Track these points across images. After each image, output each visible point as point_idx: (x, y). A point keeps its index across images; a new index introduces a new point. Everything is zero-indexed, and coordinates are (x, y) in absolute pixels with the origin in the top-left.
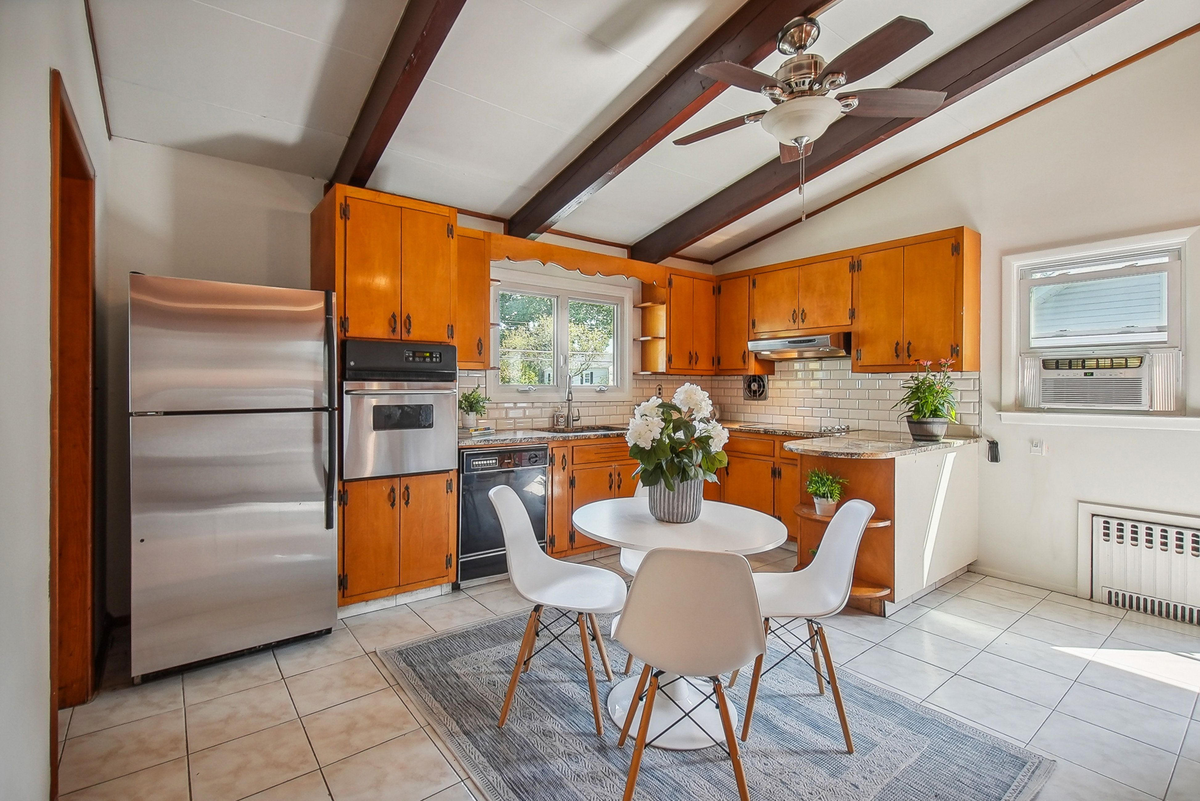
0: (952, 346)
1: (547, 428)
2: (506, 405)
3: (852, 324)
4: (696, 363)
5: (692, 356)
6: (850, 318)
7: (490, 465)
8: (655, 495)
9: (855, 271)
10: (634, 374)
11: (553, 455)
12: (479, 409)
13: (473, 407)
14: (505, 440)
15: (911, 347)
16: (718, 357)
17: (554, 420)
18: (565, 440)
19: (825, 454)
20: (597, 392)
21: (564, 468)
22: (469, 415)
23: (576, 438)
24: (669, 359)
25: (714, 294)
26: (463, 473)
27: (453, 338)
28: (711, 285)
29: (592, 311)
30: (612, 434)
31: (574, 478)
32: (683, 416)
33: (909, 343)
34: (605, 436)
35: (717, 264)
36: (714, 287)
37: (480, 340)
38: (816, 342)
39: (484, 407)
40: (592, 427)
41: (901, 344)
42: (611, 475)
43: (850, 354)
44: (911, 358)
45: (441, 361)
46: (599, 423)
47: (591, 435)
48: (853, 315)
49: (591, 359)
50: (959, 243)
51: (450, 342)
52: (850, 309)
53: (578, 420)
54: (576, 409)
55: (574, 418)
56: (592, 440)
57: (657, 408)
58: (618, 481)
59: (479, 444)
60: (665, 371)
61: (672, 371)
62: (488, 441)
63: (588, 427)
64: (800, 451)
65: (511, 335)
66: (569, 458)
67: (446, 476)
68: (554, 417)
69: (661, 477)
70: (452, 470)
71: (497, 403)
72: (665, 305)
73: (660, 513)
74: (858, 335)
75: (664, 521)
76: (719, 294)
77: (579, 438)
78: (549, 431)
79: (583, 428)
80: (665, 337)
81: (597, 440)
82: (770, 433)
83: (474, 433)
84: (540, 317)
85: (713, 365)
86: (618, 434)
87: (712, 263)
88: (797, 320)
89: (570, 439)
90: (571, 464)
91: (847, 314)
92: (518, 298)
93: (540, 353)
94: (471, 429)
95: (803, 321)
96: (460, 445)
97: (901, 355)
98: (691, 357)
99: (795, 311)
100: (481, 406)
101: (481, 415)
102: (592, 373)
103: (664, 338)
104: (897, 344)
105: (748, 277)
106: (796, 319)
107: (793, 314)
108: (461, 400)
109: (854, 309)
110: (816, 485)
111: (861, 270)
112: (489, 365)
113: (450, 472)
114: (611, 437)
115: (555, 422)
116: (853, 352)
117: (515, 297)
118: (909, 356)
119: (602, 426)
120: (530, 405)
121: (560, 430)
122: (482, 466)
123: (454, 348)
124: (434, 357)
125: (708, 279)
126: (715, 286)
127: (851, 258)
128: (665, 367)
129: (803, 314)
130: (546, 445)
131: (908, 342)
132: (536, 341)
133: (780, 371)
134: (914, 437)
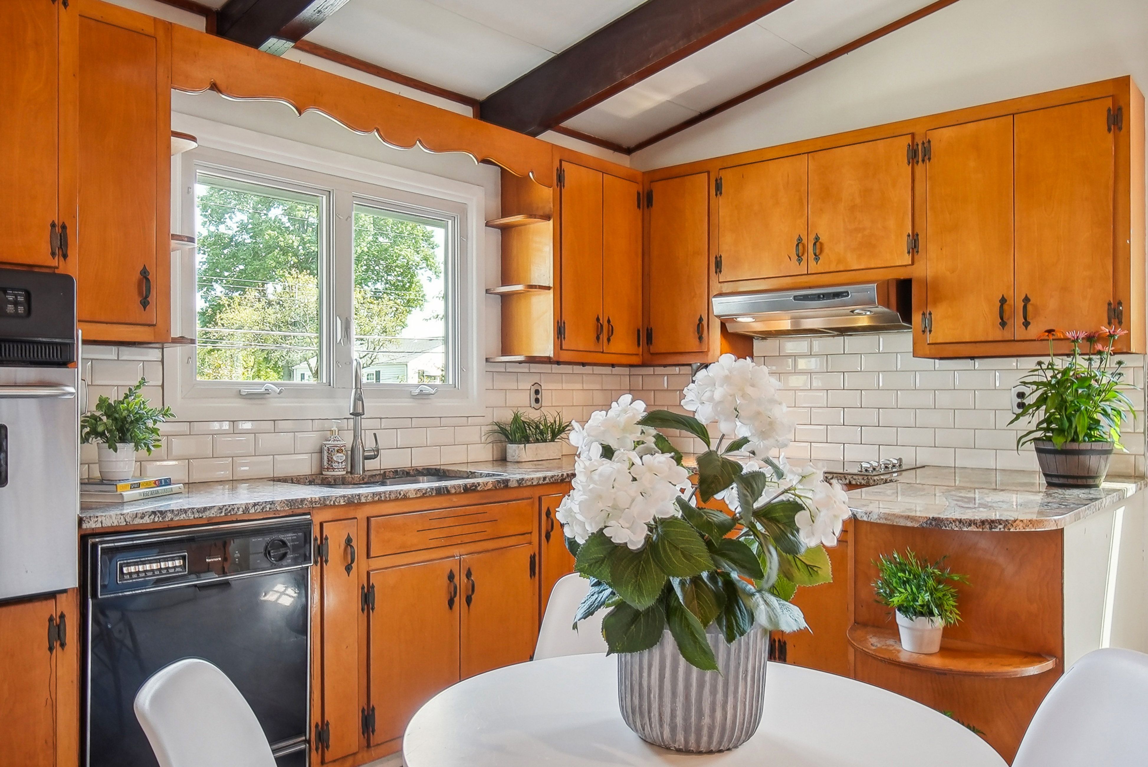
0: (1109, 304)
1: (305, 477)
2: (216, 426)
3: (913, 263)
4: (609, 340)
5: (602, 326)
6: (909, 252)
7: (168, 573)
8: (645, 674)
9: (918, 162)
10: (487, 360)
11: (324, 539)
12: (141, 436)
13: (128, 430)
14: (205, 509)
15: (1029, 308)
16: (647, 330)
17: (322, 459)
18: (352, 503)
19: (934, 523)
20: (414, 397)
21: (348, 569)
22: (116, 450)
23: (376, 499)
24: (560, 331)
25: (639, 207)
26: (94, 595)
27: (65, 256)
28: (634, 189)
29: (377, 268)
30: (454, 487)
31: (370, 588)
32: (713, 448)
33: (1027, 300)
34: (440, 492)
35: (639, 153)
36: (639, 194)
37: (144, 273)
38: (850, 296)
39: (154, 431)
40: (403, 471)
41: (1010, 302)
42: (451, 577)
43: (911, 323)
44: (1029, 327)
45: (29, 311)
46: (421, 461)
47: (409, 491)
48: (915, 247)
49: (378, 347)
50: (1120, 109)
51: (57, 268)
52: (909, 235)
53: (374, 457)
54: (369, 435)
55: (366, 454)
56: (411, 501)
57: (640, 427)
58: (467, 589)
59: (138, 521)
60: (552, 355)
61: (565, 356)
62: (161, 512)
63: (396, 472)
64: (876, 517)
65: (232, 304)
66: (359, 545)
67: (47, 608)
68: (321, 452)
69: (666, 625)
70: (64, 591)
71: (190, 422)
72: (551, 222)
73: (661, 726)
74: (925, 283)
75: (668, 748)
76: (648, 207)
77: (383, 499)
78: (311, 483)
79: (385, 472)
80: (552, 285)
81: (421, 500)
83: (128, 494)
84: (287, 274)
85: (639, 344)
86: (466, 485)
87: (628, 151)
88: (805, 257)
89: (363, 500)
90: (365, 556)
91: (904, 244)
92: (246, 241)
93: (285, 336)
94: (119, 485)
95: (817, 258)
96: (84, 526)
97: (1010, 322)
98: (599, 328)
99: (800, 239)
100: (147, 428)
101: (149, 450)
102: (378, 373)
103: (549, 288)
104: (1003, 301)
105: (706, 174)
106: (803, 255)
107: (797, 245)
108: (98, 414)
109: (917, 235)
110: (906, 589)
111: (929, 159)
112: (168, 331)
113: (58, 596)
114: (453, 494)
115: (325, 463)
116: (917, 318)
117: (240, 240)
118: (1026, 324)
119: (424, 469)
120: (269, 425)
121: (335, 480)
122: (146, 576)
123: (68, 279)
124: (10, 302)
125: (631, 178)
126: (641, 193)
127: (909, 137)
128: (551, 347)
129: (818, 244)
130: (309, 517)
131: (1023, 297)
132: (279, 316)
133: (764, 357)
134: (1050, 480)
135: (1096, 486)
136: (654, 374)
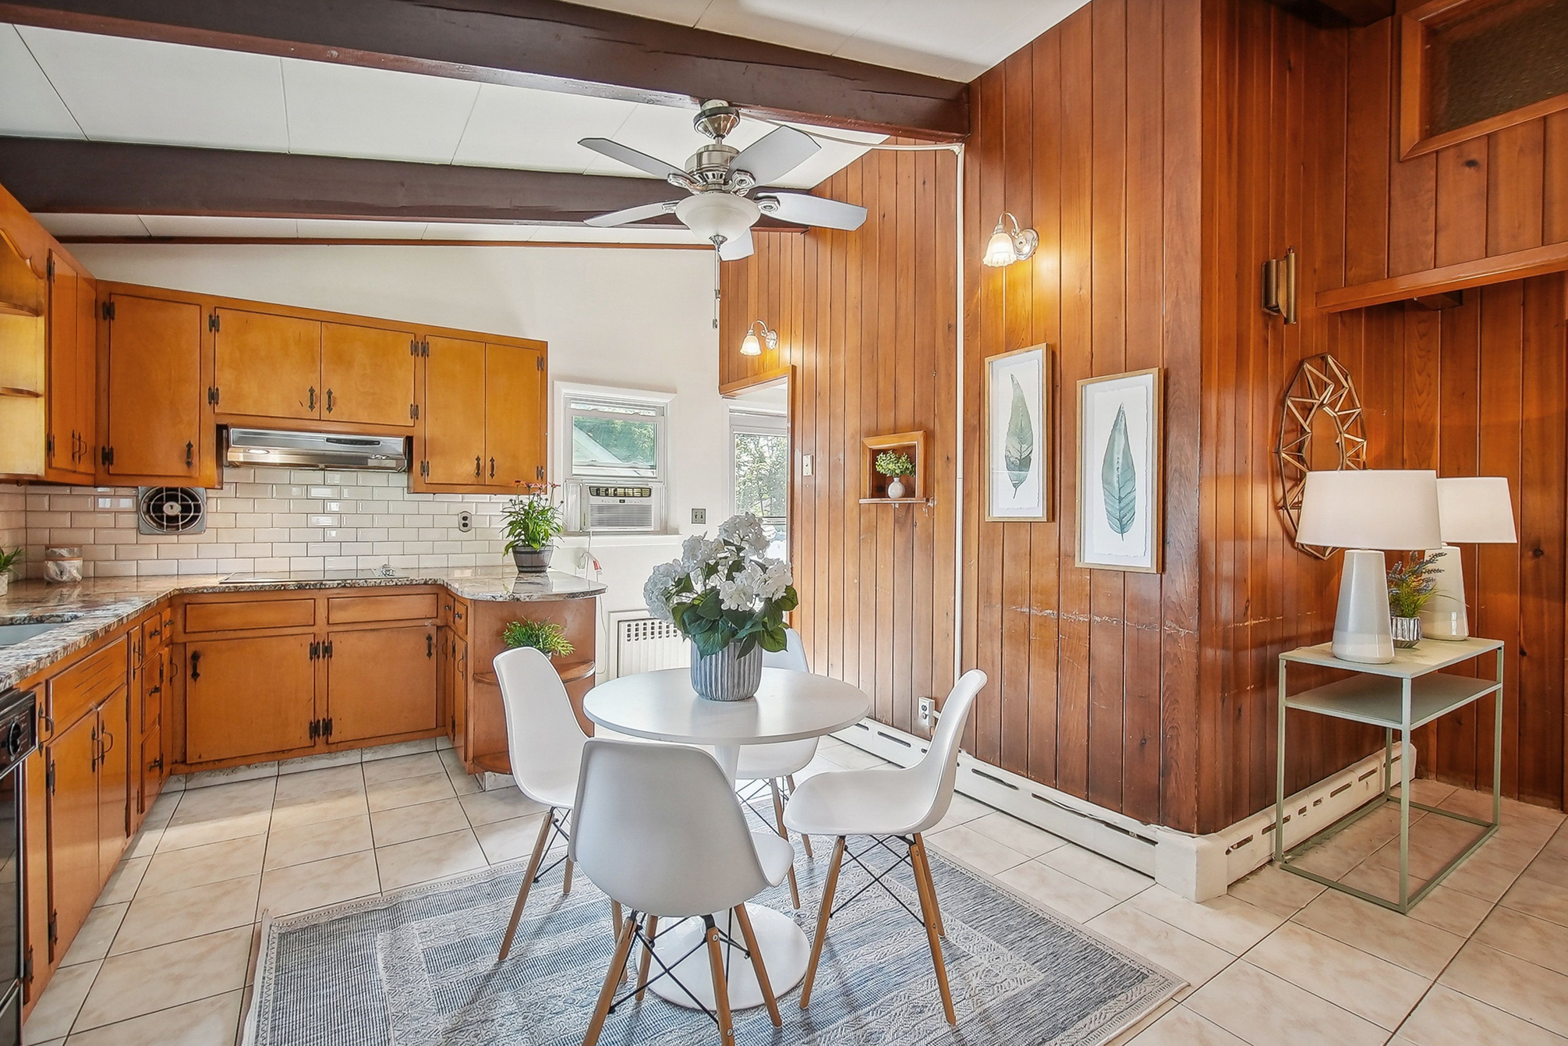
0: (537, 468)
3: (415, 424)
4: (80, 458)
5: (75, 443)
6: (412, 417)
9: (418, 355)
15: (496, 466)
24: (50, 446)
28: (93, 297)
33: (492, 461)
41: (482, 460)
44: (494, 477)
48: (416, 413)
50: (543, 358)
52: (412, 406)
72: (41, 318)
74: (423, 441)
76: (105, 318)
80: (41, 393)
82: (312, 587)
85: (96, 464)
88: (319, 406)
91: (407, 410)
95: (330, 409)
97: (482, 472)
99: (313, 391)
104: (478, 460)
105: (198, 307)
106: (315, 404)
107: (311, 395)
109: (418, 406)
111: (427, 355)
118: (494, 474)
125: (91, 284)
126: (99, 301)
127: (412, 335)
128: (41, 463)
129: (331, 397)
131: (490, 459)
133: (236, 483)
134: (521, 569)
135: (544, 571)
136: (114, 495)
